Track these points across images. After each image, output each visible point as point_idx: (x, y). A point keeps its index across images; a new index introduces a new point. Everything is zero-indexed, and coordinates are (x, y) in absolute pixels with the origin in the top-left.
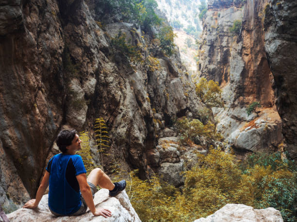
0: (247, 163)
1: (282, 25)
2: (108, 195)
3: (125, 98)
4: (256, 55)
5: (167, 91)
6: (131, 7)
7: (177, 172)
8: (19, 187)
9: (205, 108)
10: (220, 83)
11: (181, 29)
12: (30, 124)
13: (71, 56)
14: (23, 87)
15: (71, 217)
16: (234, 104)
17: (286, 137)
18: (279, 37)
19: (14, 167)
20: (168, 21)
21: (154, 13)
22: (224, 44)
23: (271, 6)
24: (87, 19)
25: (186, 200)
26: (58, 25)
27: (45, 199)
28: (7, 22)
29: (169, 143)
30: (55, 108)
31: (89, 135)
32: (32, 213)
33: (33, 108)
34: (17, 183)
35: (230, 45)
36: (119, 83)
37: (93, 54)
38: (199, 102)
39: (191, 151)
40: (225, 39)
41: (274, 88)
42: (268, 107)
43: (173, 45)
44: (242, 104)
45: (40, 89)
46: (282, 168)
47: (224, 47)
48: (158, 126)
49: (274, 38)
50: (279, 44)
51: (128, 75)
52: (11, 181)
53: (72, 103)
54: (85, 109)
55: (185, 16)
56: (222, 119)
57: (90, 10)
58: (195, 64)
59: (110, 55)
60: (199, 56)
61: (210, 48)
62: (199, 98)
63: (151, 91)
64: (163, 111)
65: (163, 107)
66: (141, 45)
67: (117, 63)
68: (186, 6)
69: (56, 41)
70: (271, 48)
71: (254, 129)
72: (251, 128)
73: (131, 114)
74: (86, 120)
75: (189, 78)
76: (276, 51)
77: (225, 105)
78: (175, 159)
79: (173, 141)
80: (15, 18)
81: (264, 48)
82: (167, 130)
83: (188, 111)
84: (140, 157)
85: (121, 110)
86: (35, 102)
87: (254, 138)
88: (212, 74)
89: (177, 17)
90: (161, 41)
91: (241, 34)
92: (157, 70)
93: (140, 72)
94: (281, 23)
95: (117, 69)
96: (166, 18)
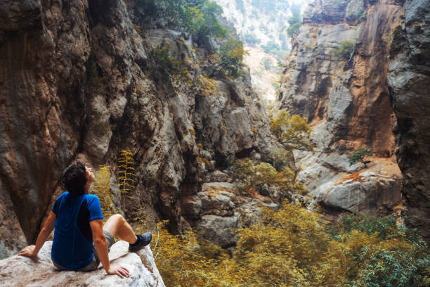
0: (341, 227)
1: (419, 55)
2: (128, 250)
3: (161, 126)
4: (373, 89)
5: (224, 123)
6: (181, 10)
7: (226, 229)
8: (13, 228)
9: (283, 149)
10: (310, 120)
11: (256, 44)
12: (36, 148)
13: (97, 65)
14: (32, 99)
15: (78, 273)
16: (329, 149)
17: (407, 199)
18: (411, 69)
19: (10, 201)
20: (238, 33)
21: (215, 21)
22: (323, 70)
23: (403, 27)
24: (123, 21)
25: (237, 266)
26: (85, 24)
27: (48, 246)
28: (20, 14)
29: (219, 190)
30: (71, 131)
31: (110, 171)
32: (29, 263)
33: (43, 128)
34: (12, 223)
35: (332, 72)
36: (156, 107)
37: (126, 66)
38: (273, 141)
39: (253, 203)
40: (326, 64)
41: (395, 133)
42: (384, 157)
43: (241, 65)
44: (342, 150)
45: (53, 104)
46: (396, 237)
47: (322, 74)
48: (204, 167)
49: (405, 70)
50: (412, 77)
51: (168, 98)
52: (5, 219)
53: (93, 126)
54: (108, 136)
55: (266, 29)
56: (308, 166)
57: (128, 9)
58: (274, 91)
59: (147, 69)
60: (281, 82)
61: (301, 73)
62: (274, 137)
63: (199, 121)
64: (214, 147)
65: (215, 143)
66: (190, 61)
67: (156, 81)
68: (269, 17)
69: (80, 45)
70: (397, 82)
71: (357, 183)
72: (352, 181)
73: (166, 148)
74: (109, 150)
75: (262, 109)
76: (406, 86)
77: (314, 149)
78: (225, 212)
79: (225, 188)
80: (31, 11)
81: (386, 80)
82: (218, 173)
83: (254, 151)
84: (173, 205)
85: (155, 141)
86: (46, 120)
87: (357, 195)
88: (298, 107)
89: (252, 29)
90: (222, 58)
91: (352, 59)
92: (211, 94)
93: (184, 95)
94: (417, 51)
95: (155, 89)
96: (234, 30)
